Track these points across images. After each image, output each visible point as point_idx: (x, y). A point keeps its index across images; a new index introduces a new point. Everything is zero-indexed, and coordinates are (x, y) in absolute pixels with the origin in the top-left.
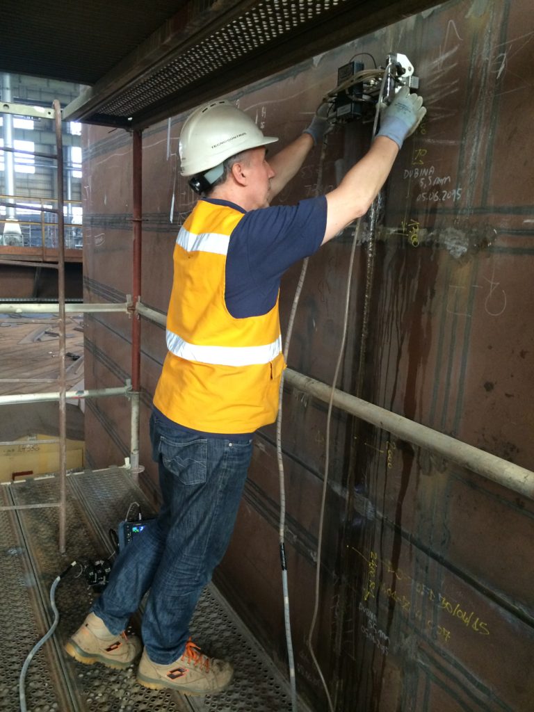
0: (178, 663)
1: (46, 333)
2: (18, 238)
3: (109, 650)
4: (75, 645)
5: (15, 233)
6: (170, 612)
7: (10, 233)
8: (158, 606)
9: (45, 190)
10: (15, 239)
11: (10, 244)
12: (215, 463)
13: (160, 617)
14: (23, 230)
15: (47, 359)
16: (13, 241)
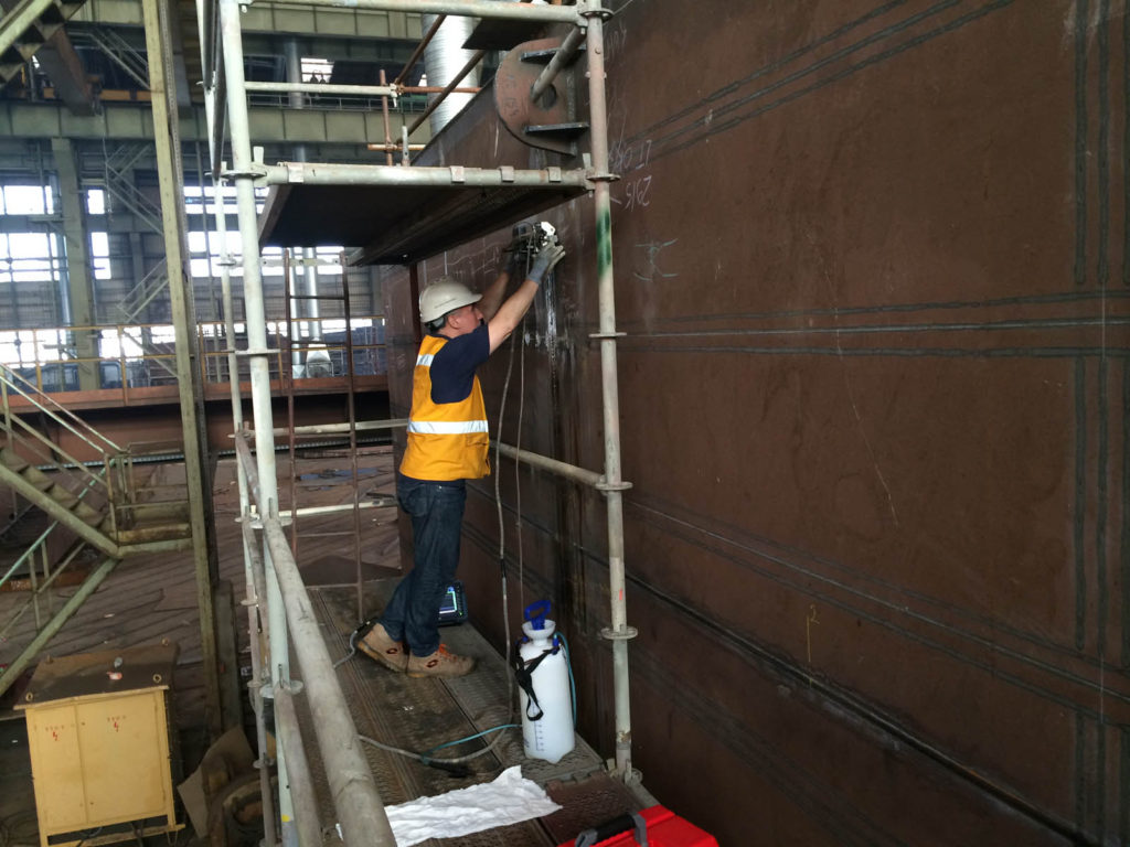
0: (433, 657)
1: (368, 494)
2: (325, 366)
3: (388, 652)
4: (366, 644)
5: (322, 361)
6: (422, 614)
7: (314, 361)
8: (414, 612)
9: (360, 295)
10: (322, 368)
11: (316, 376)
12: (431, 500)
13: (415, 618)
14: (331, 354)
15: (370, 529)
16: (320, 372)
